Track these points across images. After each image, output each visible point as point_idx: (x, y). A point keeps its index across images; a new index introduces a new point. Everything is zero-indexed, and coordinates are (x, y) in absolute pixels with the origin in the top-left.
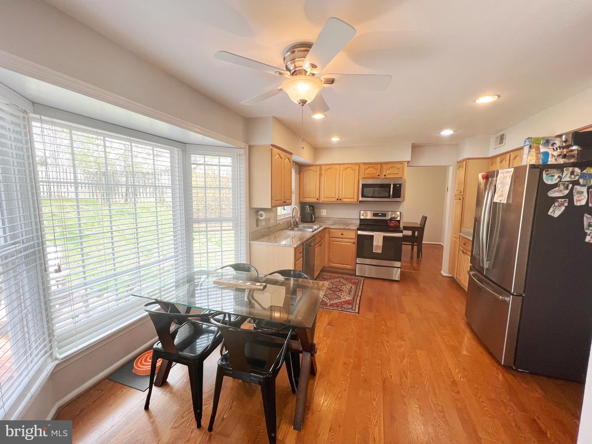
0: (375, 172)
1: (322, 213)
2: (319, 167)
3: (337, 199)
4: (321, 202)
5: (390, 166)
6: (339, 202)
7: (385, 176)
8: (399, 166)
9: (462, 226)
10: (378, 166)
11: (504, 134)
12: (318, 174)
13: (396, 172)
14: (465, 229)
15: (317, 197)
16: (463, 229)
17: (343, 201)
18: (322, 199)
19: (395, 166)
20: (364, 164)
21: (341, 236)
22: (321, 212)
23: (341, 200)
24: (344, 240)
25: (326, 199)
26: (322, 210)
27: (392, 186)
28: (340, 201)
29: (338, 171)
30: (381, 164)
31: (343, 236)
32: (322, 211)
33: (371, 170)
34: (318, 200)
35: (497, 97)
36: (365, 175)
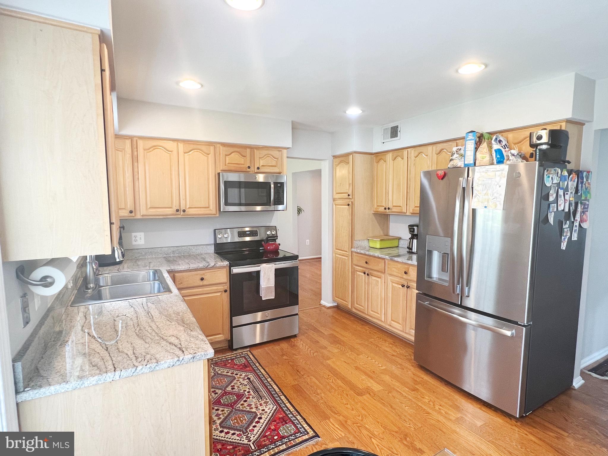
0: (241, 160)
1: (136, 241)
2: (128, 142)
3: (177, 211)
4: (138, 217)
5: (265, 152)
6: (180, 216)
7: (258, 168)
8: (276, 153)
9: (353, 239)
10: (246, 152)
11: (397, 127)
12: (128, 156)
13: (274, 163)
14: (357, 242)
15: (130, 206)
16: (356, 243)
17: (190, 213)
18: (142, 211)
19: (272, 154)
20: (224, 145)
21: (201, 283)
22: (134, 239)
23: (184, 211)
24: (205, 289)
25: (152, 211)
26: (134, 234)
27: (272, 186)
28: (182, 213)
29: (175, 152)
30: (252, 148)
31: (205, 282)
32: (135, 237)
33: (235, 158)
34: (133, 214)
35: (483, 67)
36: (225, 165)
